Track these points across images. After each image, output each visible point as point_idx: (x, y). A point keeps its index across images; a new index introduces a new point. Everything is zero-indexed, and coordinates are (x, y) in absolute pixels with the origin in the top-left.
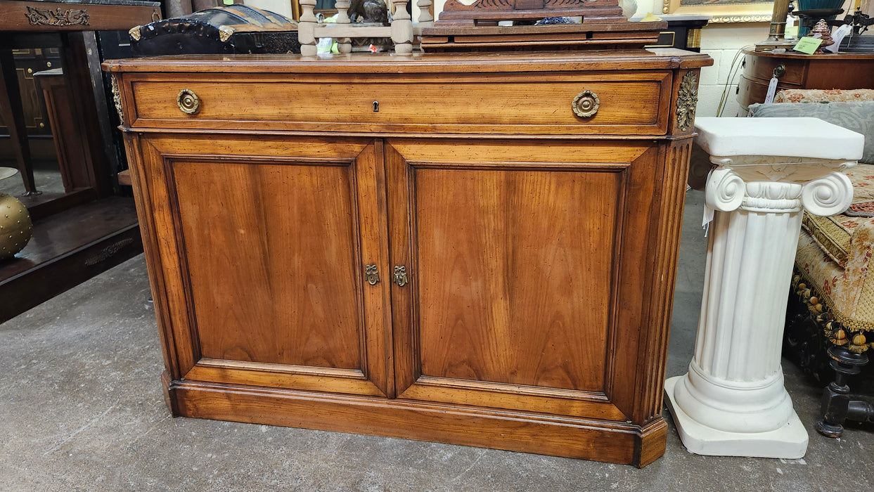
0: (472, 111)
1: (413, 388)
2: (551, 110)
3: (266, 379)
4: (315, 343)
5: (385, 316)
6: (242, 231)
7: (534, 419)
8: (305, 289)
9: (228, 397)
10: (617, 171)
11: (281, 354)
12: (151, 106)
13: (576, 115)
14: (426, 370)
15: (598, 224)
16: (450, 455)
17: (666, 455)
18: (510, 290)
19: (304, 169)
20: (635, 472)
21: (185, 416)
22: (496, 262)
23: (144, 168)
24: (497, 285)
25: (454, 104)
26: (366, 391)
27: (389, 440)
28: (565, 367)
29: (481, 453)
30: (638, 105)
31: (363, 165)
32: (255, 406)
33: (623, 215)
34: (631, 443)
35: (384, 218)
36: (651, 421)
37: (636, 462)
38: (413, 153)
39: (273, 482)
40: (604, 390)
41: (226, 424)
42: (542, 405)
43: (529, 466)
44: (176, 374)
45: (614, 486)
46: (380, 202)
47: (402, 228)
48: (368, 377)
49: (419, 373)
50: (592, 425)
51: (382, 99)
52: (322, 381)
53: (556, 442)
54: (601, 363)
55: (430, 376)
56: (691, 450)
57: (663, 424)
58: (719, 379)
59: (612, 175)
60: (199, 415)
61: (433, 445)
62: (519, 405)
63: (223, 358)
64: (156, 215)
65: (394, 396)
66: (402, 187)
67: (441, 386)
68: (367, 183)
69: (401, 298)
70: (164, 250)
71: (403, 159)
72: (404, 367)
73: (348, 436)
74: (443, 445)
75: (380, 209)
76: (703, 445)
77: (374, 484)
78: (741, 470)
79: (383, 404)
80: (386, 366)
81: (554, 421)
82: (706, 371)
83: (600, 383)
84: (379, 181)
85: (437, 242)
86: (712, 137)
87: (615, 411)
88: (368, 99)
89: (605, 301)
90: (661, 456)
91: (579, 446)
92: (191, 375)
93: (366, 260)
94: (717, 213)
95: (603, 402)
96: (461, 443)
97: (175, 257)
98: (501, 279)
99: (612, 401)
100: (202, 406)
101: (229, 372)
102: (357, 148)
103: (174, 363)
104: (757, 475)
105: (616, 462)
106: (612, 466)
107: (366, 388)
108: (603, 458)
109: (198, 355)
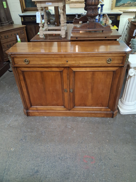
0: (87, 62)
1: (73, 108)
2: (102, 61)
3: (45, 109)
4: (55, 102)
5: (68, 97)
6: (39, 84)
7: (96, 112)
8: (53, 93)
9: (38, 112)
10: (114, 71)
11: (48, 104)
12: (18, 62)
13: (107, 63)
14: (76, 105)
15: (109, 80)
16: (81, 119)
17: (117, 115)
18: (92, 92)
19: (52, 72)
20: (112, 119)
21: (30, 116)
22: (90, 87)
23: (18, 73)
24: (90, 91)
25: (83, 61)
26: (64, 110)
27: (69, 117)
28: (101, 104)
29: (86, 118)
30: (119, 60)
31: (64, 71)
32: (43, 113)
33: (114, 79)
34: (112, 114)
35: (68, 81)
36: (115, 111)
37: (113, 117)
38: (74, 69)
39: (51, 127)
40: (108, 107)
41: (38, 117)
42: (97, 110)
43: (95, 120)
44: (27, 109)
45: (109, 122)
46: (68, 78)
47: (72, 82)
48: (65, 107)
49: (75, 106)
50: (105, 112)
51: (69, 60)
52: (56, 108)
53: (99, 115)
54: (108, 102)
55: (77, 106)
56: (121, 114)
57: (117, 111)
58: (127, 102)
59: (112, 72)
60: (32, 116)
61: (77, 117)
62: (93, 110)
63: (36, 106)
64: (21, 82)
65: (70, 110)
66: (72, 75)
67: (79, 108)
68: (65, 75)
69: (71, 94)
70: (23, 88)
71: (72, 70)
72: (72, 105)
73: (62, 117)
74: (79, 117)
75: (68, 79)
76: (123, 113)
77: (69, 126)
78: (130, 117)
79: (68, 111)
80: (68, 105)
81: (99, 112)
82: (124, 100)
83: (107, 106)
84: (67, 74)
85: (78, 84)
86: (131, 63)
87: (109, 110)
88: (66, 60)
89: (109, 93)
90: (116, 115)
91: (103, 115)
92: (30, 109)
93: (65, 88)
94: (129, 76)
95: (108, 108)
96: (82, 117)
97: (26, 89)
98: (90, 90)
99: (109, 108)
100: (33, 114)
101: (38, 108)
102: (63, 69)
103: (26, 107)
104: (132, 117)
105: (109, 117)
106: (108, 118)
107: (65, 109)
108: (107, 117)
109: (31, 106)
